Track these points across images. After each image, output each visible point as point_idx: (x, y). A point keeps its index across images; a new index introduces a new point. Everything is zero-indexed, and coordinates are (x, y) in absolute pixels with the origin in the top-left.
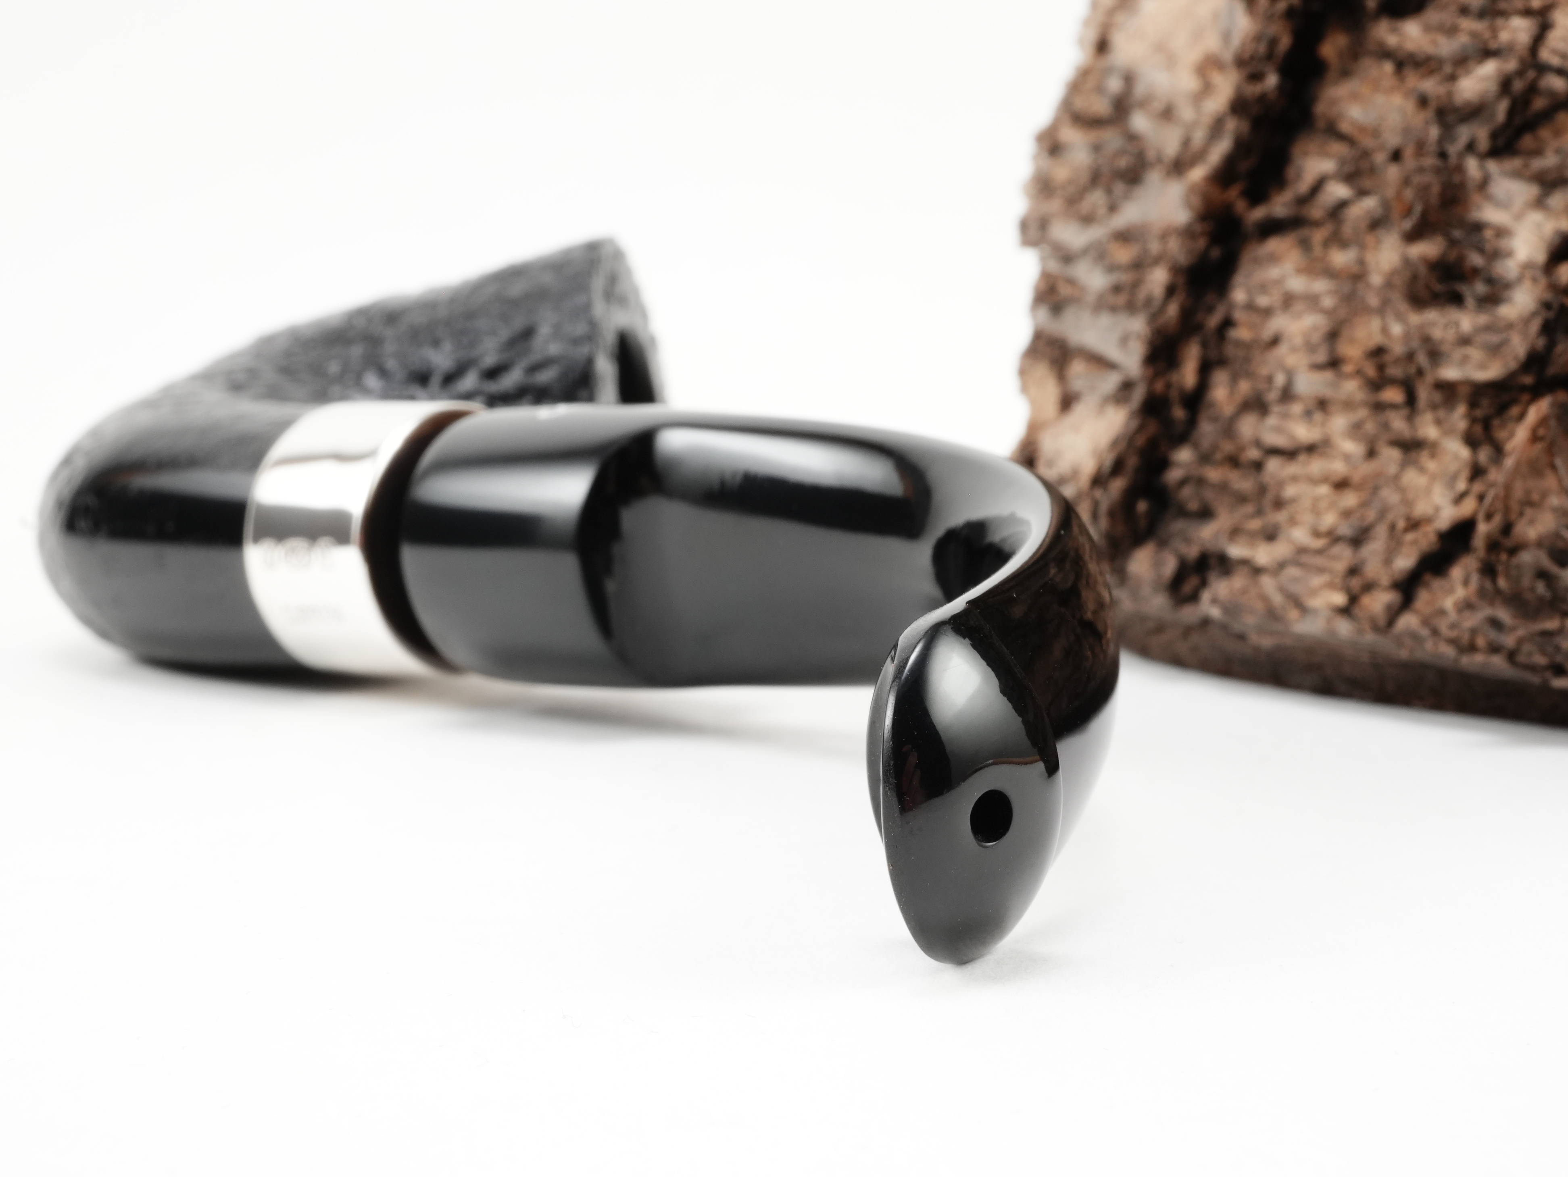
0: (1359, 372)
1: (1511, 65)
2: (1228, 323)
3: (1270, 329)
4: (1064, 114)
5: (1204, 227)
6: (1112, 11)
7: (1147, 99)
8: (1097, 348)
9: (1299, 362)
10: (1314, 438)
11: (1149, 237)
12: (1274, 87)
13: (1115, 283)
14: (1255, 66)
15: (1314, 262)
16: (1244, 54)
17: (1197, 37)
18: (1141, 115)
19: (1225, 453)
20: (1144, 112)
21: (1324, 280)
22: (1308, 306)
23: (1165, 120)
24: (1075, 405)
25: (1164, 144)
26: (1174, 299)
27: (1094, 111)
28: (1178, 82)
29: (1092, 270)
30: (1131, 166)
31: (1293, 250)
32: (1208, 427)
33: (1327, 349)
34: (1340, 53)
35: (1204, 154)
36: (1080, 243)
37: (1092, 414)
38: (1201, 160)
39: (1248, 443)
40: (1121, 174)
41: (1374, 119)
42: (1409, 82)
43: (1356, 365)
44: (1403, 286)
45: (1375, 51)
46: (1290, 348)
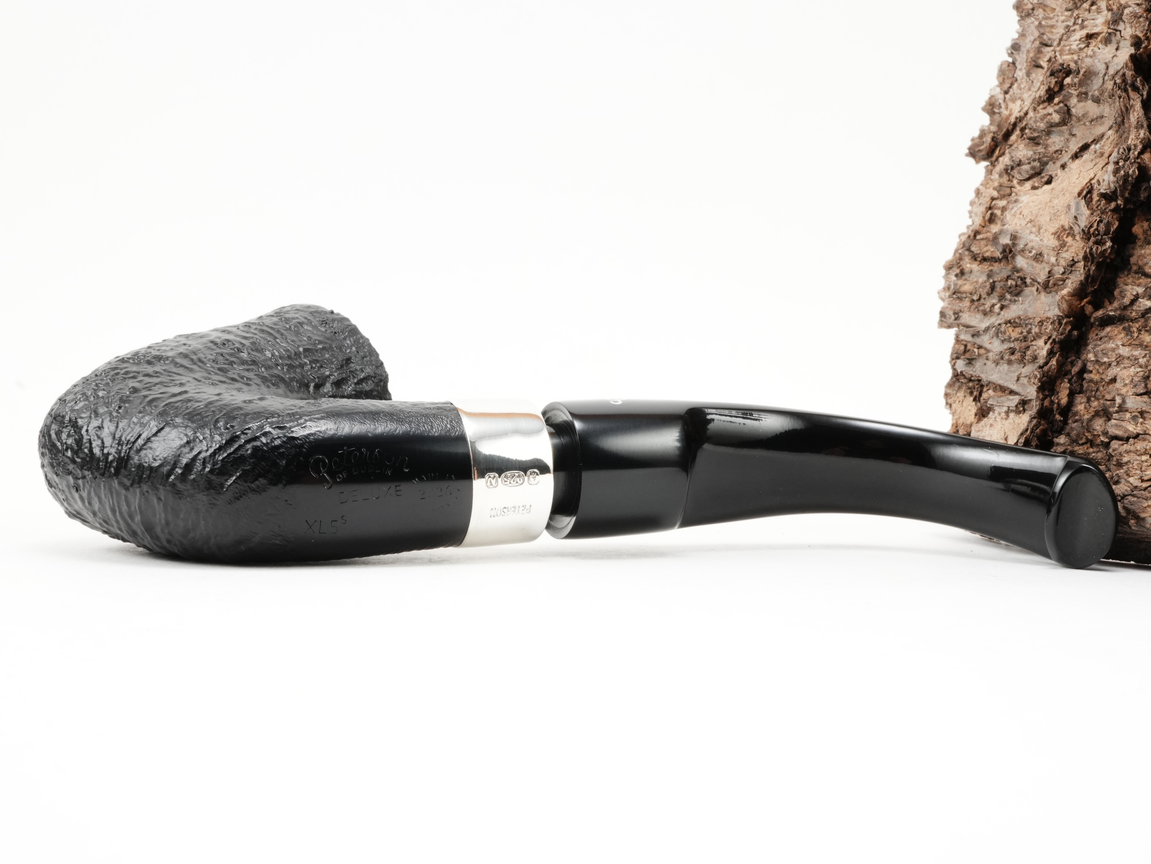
2: (1084, 370)
3: (1109, 374)
4: (965, 255)
5: (1068, 320)
6: (993, 199)
7: (1025, 250)
8: (1001, 382)
9: (1128, 391)
10: (1138, 431)
11: (1031, 324)
12: (1109, 247)
13: (1011, 348)
14: (1099, 237)
15: (1134, 340)
16: (1092, 230)
17: (1056, 217)
18: (1022, 258)
19: (1087, 439)
20: (1023, 257)
21: (1139, 349)
22: (1131, 363)
23: (1037, 262)
24: (991, 413)
25: (1037, 275)
26: (1053, 357)
27: (988, 254)
28: (1045, 242)
29: (992, 341)
30: (1016, 286)
31: (1121, 333)
32: (1074, 425)
33: (1143, 385)
34: (1145, 232)
35: (1064, 281)
36: (983, 326)
37: (1002, 418)
38: (1063, 284)
39: (1100, 433)
40: (1009, 290)
46: (1122, 384)
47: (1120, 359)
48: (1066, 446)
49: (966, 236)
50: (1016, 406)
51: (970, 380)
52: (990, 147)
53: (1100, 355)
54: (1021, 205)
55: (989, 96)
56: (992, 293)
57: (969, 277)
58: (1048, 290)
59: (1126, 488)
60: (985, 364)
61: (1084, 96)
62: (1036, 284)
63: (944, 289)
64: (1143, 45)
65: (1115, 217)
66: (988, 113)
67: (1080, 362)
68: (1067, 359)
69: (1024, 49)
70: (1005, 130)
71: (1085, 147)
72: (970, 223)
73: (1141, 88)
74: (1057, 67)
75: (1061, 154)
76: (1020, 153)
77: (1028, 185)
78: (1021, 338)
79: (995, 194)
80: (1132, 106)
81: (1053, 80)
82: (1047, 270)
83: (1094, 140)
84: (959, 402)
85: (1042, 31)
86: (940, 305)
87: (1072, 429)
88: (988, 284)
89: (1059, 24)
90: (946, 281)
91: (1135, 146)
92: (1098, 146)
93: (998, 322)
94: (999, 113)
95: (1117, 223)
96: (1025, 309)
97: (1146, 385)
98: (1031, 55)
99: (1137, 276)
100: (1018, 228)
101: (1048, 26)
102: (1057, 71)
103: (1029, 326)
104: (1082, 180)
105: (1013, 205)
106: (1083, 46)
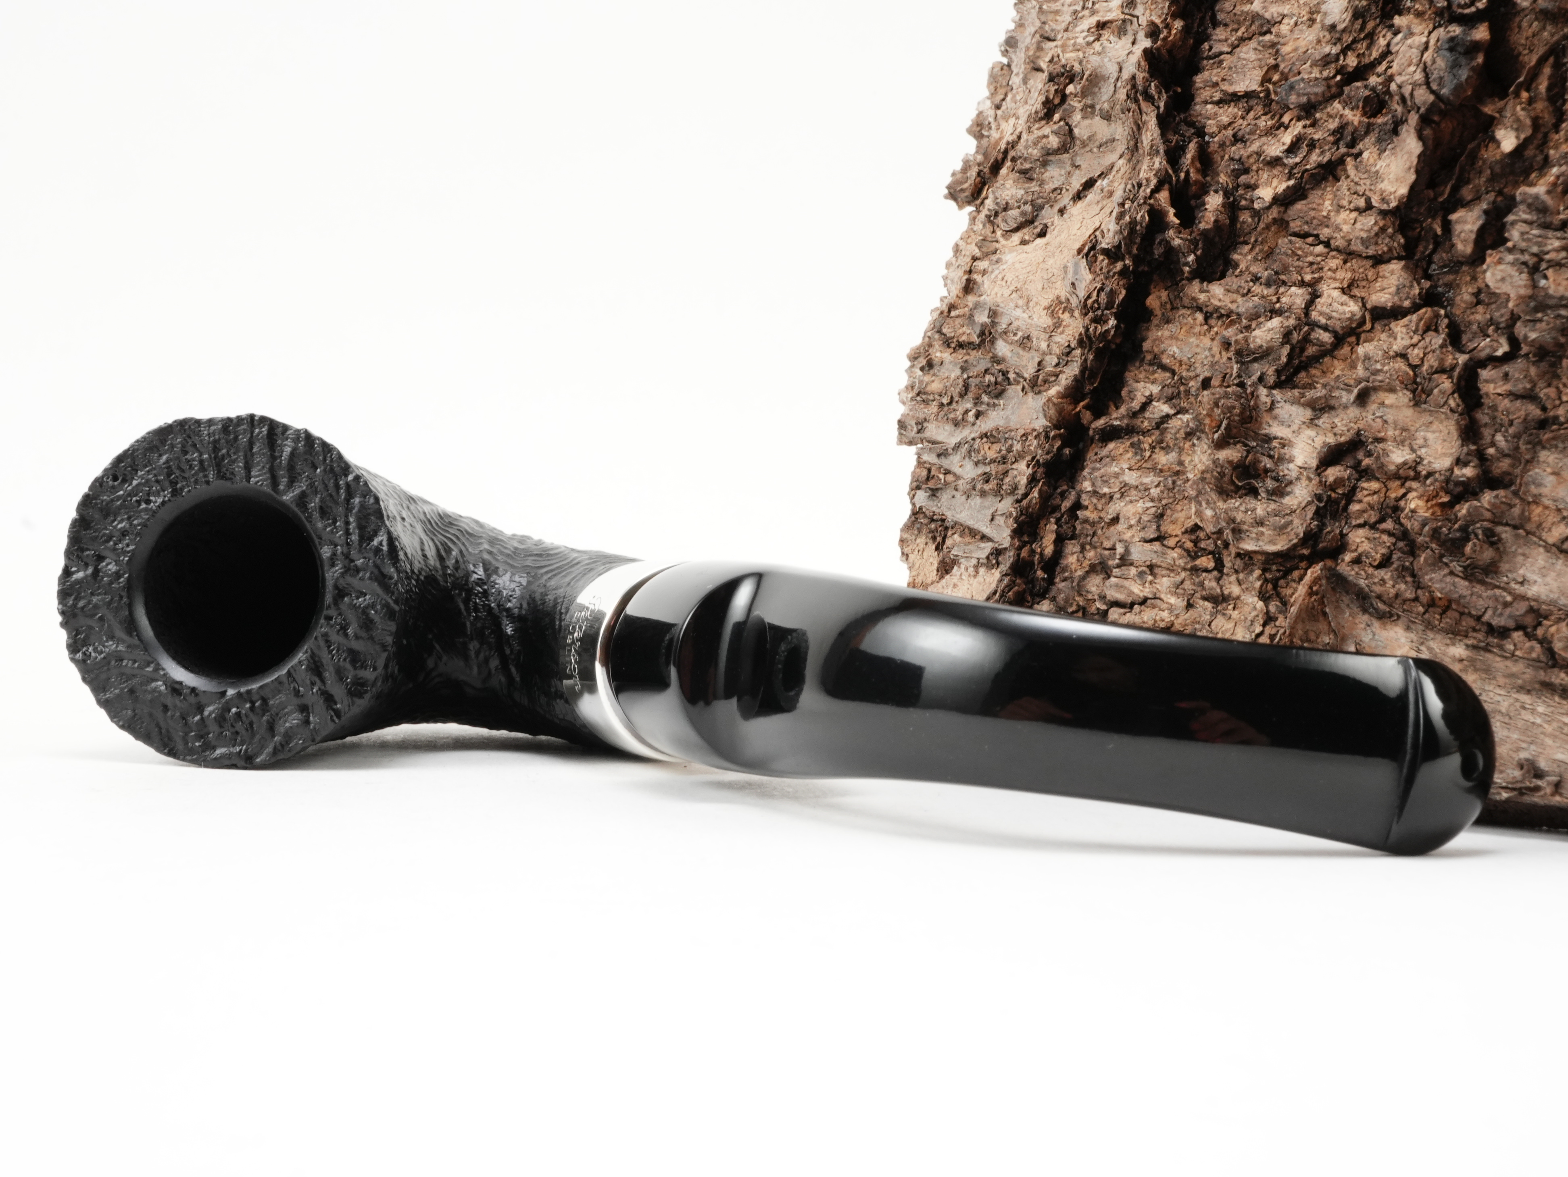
0: (1179, 545)
1: (1292, 322)
2: (1078, 505)
3: (1110, 511)
4: (935, 340)
5: (1058, 432)
6: (975, 259)
7: (1009, 331)
8: (971, 523)
9: (1133, 536)
10: (1145, 594)
11: (1012, 439)
12: (1112, 327)
13: (985, 473)
14: (1099, 312)
15: (1145, 461)
16: (1090, 302)
17: (1050, 285)
18: (1004, 344)
19: (1078, 605)
20: (1006, 341)
21: (1151, 474)
22: (1140, 495)
23: (1024, 348)
24: (955, 568)
25: (1023, 367)
26: (1035, 486)
27: (964, 338)
28: (1035, 319)
29: (964, 463)
30: (996, 383)
31: (1127, 451)
32: (1062, 585)
33: (1154, 527)
34: (1163, 305)
35: (1057, 376)
36: (953, 441)
37: (970, 575)
38: (1055, 381)
39: (1096, 597)
40: (987, 389)
41: (1189, 356)
42: (1215, 329)
43: (1177, 539)
44: (1213, 481)
45: (1190, 305)
46: (1126, 526)
47: (1125, 489)
49: (939, 312)
50: (988, 558)
51: (932, 520)
52: (976, 185)
53: (1099, 483)
54: (1004, 267)
55: (977, 112)
56: (966, 394)
57: (939, 371)
58: (1036, 389)
60: (953, 497)
61: (1089, 110)
62: (1022, 380)
63: (907, 387)
64: (1162, 36)
65: (1121, 283)
66: (975, 137)
67: (1073, 493)
68: (1056, 489)
69: (1022, 46)
70: (992, 160)
71: (1089, 184)
72: (946, 294)
73: (1156, 97)
74: (1058, 69)
75: (1060, 194)
76: (1007, 192)
77: (1016, 238)
78: (999, 459)
79: (977, 252)
80: (1144, 123)
81: (1053, 89)
82: (1037, 360)
83: (1102, 173)
84: (918, 551)
85: (1043, 19)
86: (899, 410)
87: (1059, 591)
88: (961, 381)
89: (1066, 8)
90: (910, 377)
91: (1148, 180)
92: (1106, 182)
93: (973, 436)
94: (988, 137)
95: (1124, 292)
96: (1007, 417)
97: (1159, 525)
98: (1031, 53)
99: (1151, 369)
100: (999, 300)
101: (1051, 12)
102: (1058, 75)
103: (1010, 442)
104: (1084, 231)
105: (994, 267)
106: (1092, 39)
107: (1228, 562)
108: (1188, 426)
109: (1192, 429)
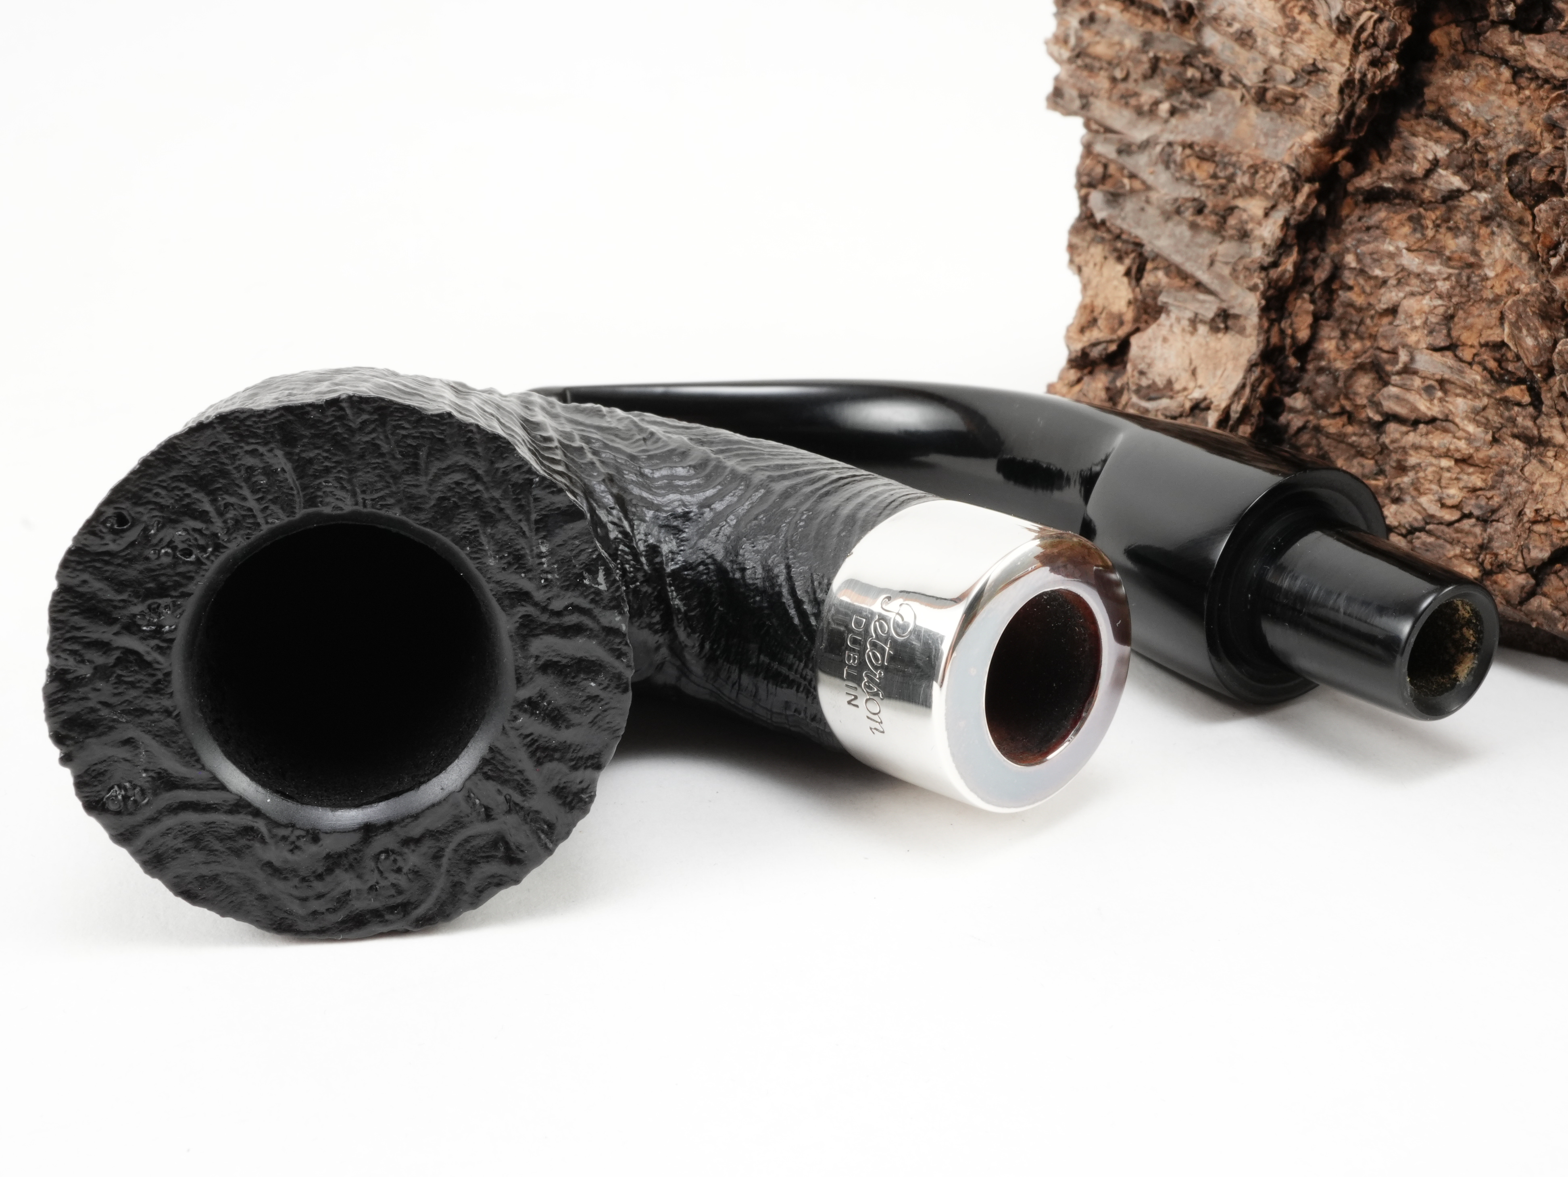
0: (1478, 361)
2: (1336, 280)
3: (1384, 299)
5: (1312, 185)
8: (1177, 259)
9: (1419, 341)
10: (1434, 414)
11: (1234, 166)
12: (1393, 72)
13: (1194, 200)
14: (1377, 51)
15: (1428, 242)
16: (1364, 36)
18: (1213, 33)
19: (1343, 409)
20: (1216, 30)
21: (1437, 262)
22: (1424, 287)
23: (1243, 45)
24: (1163, 316)
25: (1241, 68)
26: (1285, 253)
28: (1258, 10)
29: (1155, 169)
30: (1202, 81)
31: (1403, 225)
33: (1445, 331)
34: (1453, 45)
35: (1296, 98)
36: (1137, 136)
37: (1183, 330)
38: (1293, 104)
39: (1366, 401)
40: (1188, 84)
41: (1488, 118)
42: (1527, 92)
43: (1474, 351)
44: (1538, 304)
45: (1492, 54)
46: (1409, 326)
47: (1404, 276)
48: (1305, 415)
50: (1212, 317)
51: (1119, 238)
53: (1368, 260)
56: (1152, 78)
57: (1106, 30)
58: (1264, 106)
59: (1415, 514)
60: (1143, 209)
62: (1240, 86)
63: (1057, 39)
65: (1404, 15)
67: (1327, 260)
78: (1216, 186)
84: (1095, 265)
88: (1144, 57)
90: (1060, 24)
93: (1167, 138)
95: (1408, 28)
96: (1219, 131)
97: (1449, 330)
99: (1435, 124)
103: (1230, 168)
107: (1547, 398)
108: (1485, 208)
109: (1491, 213)
